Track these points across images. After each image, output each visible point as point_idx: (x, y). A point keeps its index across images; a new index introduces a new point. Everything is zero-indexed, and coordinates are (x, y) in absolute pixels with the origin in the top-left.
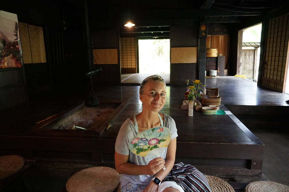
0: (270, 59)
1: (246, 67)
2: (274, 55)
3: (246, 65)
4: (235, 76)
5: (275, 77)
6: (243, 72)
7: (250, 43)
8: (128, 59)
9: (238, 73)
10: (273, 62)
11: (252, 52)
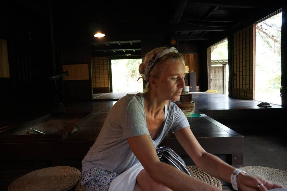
0: (238, 70)
1: (217, 83)
2: (241, 66)
3: (216, 82)
4: (207, 91)
5: (244, 86)
6: (214, 88)
7: (219, 60)
8: (101, 79)
9: (210, 89)
10: (241, 73)
11: (221, 69)
